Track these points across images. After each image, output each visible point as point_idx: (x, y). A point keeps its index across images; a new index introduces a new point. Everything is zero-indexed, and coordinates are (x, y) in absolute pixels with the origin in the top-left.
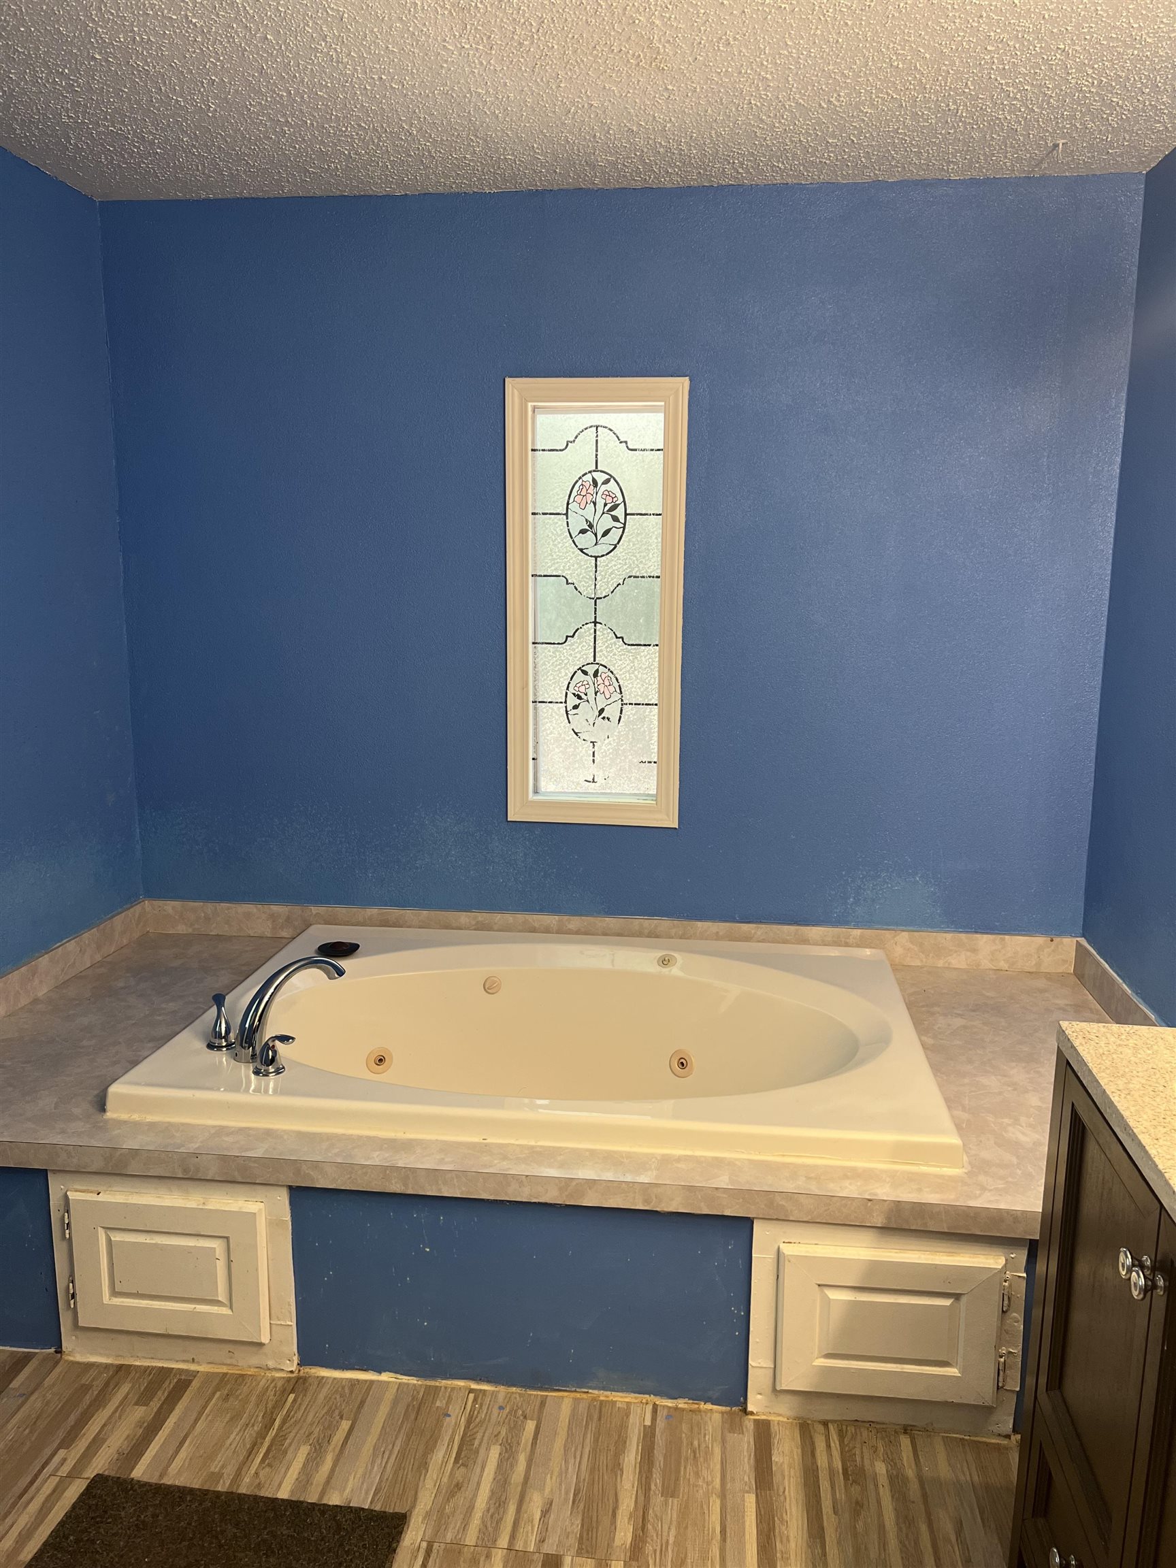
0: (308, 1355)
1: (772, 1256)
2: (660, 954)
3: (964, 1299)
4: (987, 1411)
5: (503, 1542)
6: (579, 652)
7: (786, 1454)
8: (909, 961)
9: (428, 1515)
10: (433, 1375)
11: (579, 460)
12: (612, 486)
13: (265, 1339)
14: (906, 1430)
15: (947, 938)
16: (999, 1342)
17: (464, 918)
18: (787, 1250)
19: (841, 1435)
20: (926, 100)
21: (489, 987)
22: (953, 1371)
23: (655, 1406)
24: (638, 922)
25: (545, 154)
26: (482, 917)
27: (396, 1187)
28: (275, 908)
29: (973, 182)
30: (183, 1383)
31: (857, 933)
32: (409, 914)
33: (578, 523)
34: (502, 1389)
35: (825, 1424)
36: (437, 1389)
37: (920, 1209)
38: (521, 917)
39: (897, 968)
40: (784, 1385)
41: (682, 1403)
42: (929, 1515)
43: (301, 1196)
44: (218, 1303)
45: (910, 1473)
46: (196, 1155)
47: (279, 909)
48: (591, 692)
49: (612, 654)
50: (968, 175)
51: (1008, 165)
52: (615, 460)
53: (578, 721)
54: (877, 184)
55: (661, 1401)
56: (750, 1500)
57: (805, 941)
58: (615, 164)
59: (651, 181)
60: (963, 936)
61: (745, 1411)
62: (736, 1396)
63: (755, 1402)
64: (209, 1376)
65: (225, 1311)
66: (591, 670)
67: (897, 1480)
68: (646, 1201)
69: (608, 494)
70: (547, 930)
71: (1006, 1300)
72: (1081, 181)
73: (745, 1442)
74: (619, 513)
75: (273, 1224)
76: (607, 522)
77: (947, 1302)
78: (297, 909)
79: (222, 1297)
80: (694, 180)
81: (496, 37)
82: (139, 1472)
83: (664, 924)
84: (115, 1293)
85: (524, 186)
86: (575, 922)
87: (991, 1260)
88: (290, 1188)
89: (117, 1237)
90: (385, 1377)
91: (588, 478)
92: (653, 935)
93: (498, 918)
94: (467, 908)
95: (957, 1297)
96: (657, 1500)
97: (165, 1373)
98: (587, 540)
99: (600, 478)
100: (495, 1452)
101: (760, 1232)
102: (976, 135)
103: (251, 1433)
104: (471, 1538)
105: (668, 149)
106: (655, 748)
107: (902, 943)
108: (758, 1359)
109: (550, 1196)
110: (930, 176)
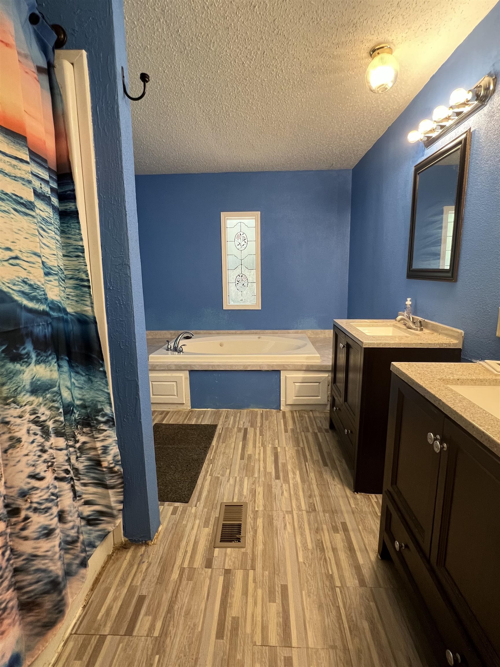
0: (192, 407)
1: (284, 378)
2: (258, 336)
3: (321, 383)
4: (326, 405)
5: (237, 426)
6: (238, 271)
7: (288, 415)
8: (311, 336)
9: (221, 425)
10: (218, 408)
11: (237, 230)
12: (244, 235)
13: (184, 403)
14: (311, 411)
15: (319, 331)
16: (327, 392)
17: (214, 332)
18: (287, 376)
19: (299, 412)
20: (306, 155)
21: (221, 345)
22: (319, 398)
23: (263, 411)
24: (253, 331)
25: (229, 165)
26: (218, 331)
27: (211, 369)
28: (171, 331)
29: (317, 171)
30: (168, 412)
31: (300, 331)
32: (201, 331)
33: (237, 243)
34: (232, 410)
35: (296, 411)
36: (219, 411)
37: (312, 366)
38: (227, 331)
39: (309, 338)
40: (288, 403)
41: (268, 410)
42: (315, 420)
43: (191, 372)
44: (175, 395)
45: (312, 416)
46: (170, 365)
47: (173, 332)
48: (241, 280)
49: (246, 272)
50: (316, 169)
51: (324, 167)
52: (244, 229)
53: (238, 286)
54: (298, 171)
55: (263, 410)
56: (282, 421)
57: (289, 333)
58: (243, 167)
59: (251, 170)
60: (322, 330)
61: (280, 410)
62: (278, 408)
63: (282, 408)
64: (173, 411)
65: (177, 397)
66: (241, 275)
67: (309, 417)
68: (260, 368)
69: (243, 237)
70: (233, 334)
71: (328, 382)
72: (340, 170)
73: (281, 414)
74: (246, 240)
75: (186, 378)
76: (243, 243)
77: (318, 384)
78: (176, 332)
79: (176, 394)
80: (260, 170)
81: (223, 144)
82: (164, 422)
83: (258, 331)
84: (153, 395)
85: (224, 171)
86: (239, 332)
87: (326, 375)
88: (189, 370)
89: (153, 383)
90: (209, 409)
91: (239, 233)
92: (256, 333)
93: (222, 331)
94: (215, 330)
95: (319, 383)
96: (264, 421)
97: (163, 411)
98: (239, 247)
99: (242, 233)
100: (232, 418)
101: (281, 372)
102: (317, 162)
103: (184, 418)
104: (230, 426)
105: (255, 164)
106: (255, 292)
107: (309, 332)
108: (283, 399)
109: (241, 368)
110: (309, 169)
